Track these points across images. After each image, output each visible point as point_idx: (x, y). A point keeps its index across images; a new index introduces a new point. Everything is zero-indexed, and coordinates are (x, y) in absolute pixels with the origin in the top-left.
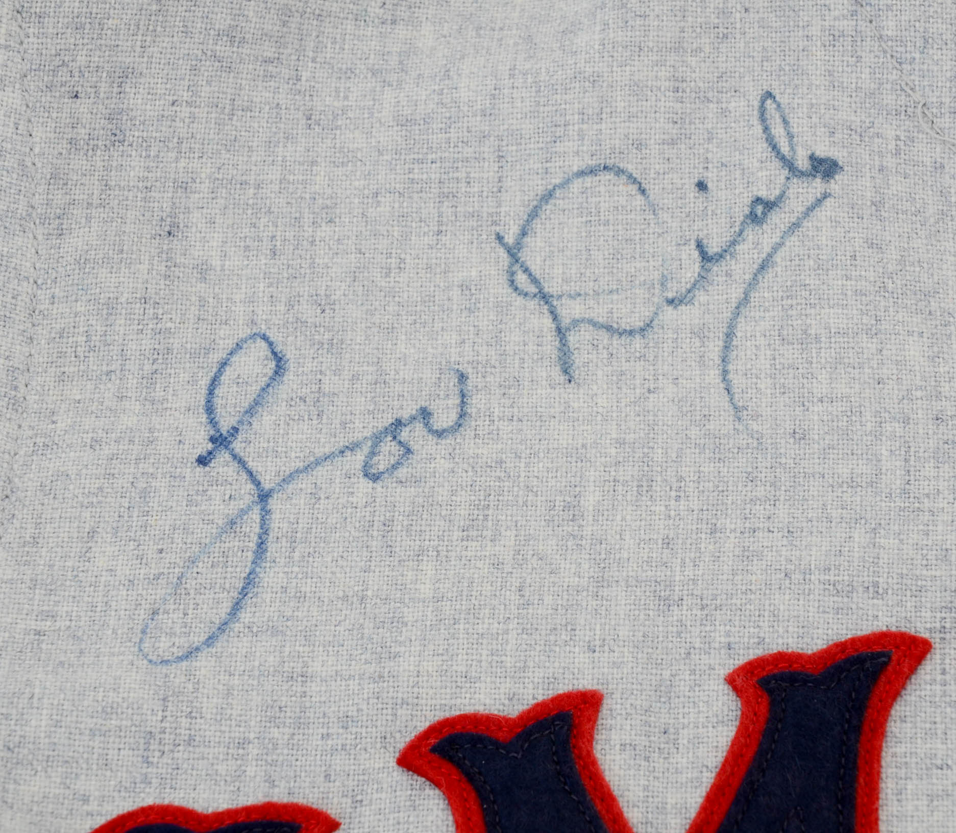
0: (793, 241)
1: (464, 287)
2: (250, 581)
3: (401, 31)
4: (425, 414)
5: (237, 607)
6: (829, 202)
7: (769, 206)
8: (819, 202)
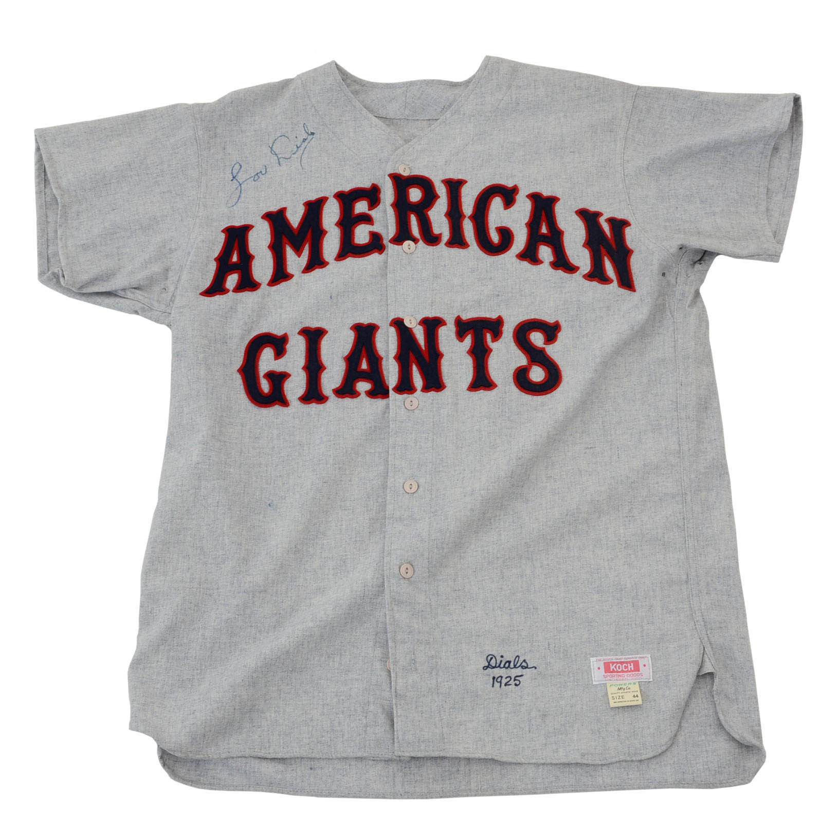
0: (309, 144)
1: (265, 154)
2: (240, 196)
3: (254, 118)
4: (261, 172)
5: (238, 200)
6: (314, 138)
7: (305, 139)
8: (312, 138)
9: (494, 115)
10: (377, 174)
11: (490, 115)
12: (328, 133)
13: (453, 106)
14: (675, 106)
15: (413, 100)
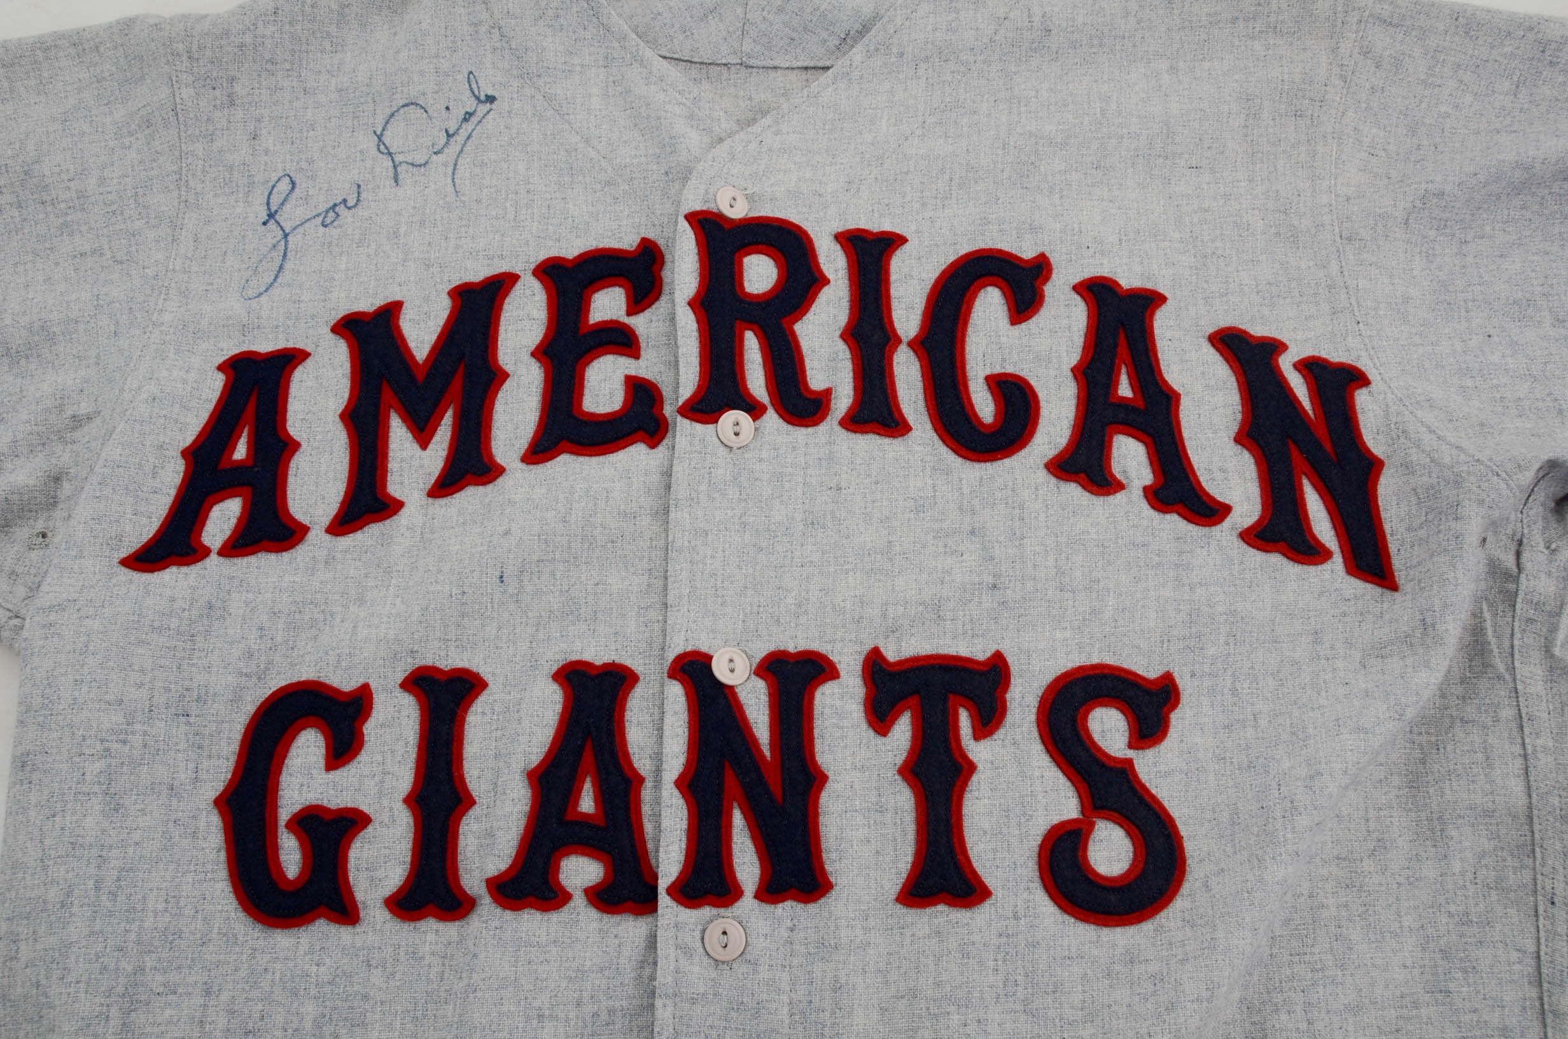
0: (479, 127)
1: (361, 152)
2: (281, 267)
3: (339, 56)
4: (345, 201)
5: (277, 277)
6: (492, 112)
7: (471, 115)
8: (488, 112)
9: (983, 57)
10: (658, 212)
11: (972, 59)
12: (533, 97)
13: (873, 32)
14: (1470, 52)
15: (765, 13)
